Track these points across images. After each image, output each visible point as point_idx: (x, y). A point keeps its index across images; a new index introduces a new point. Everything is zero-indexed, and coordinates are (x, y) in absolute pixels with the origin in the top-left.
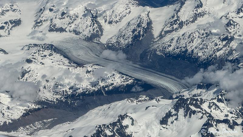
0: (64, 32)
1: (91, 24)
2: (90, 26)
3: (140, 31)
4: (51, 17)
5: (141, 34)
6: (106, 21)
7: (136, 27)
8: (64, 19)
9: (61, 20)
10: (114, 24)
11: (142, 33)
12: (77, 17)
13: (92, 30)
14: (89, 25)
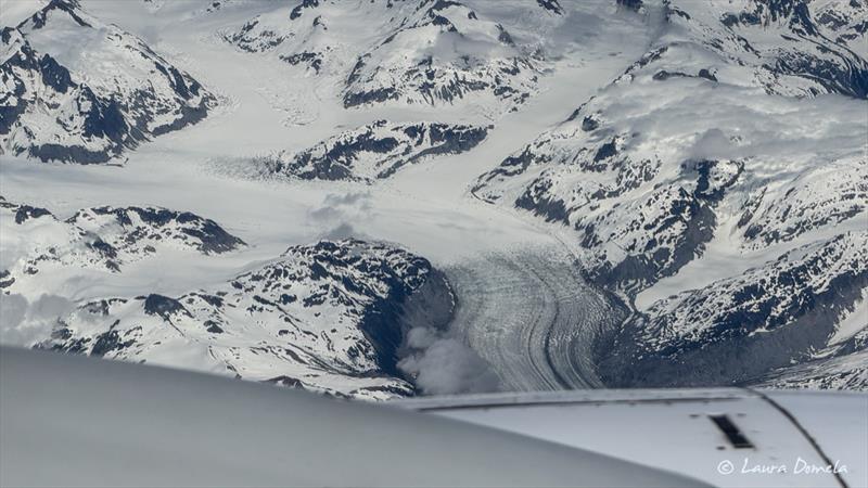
0: (560, 224)
1: (657, 221)
2: (648, 227)
3: (775, 301)
4: (569, 151)
5: (772, 314)
6: (741, 224)
7: (768, 280)
8: (599, 171)
9: (589, 172)
10: (759, 240)
11: (777, 311)
12: (648, 177)
13: (641, 245)
14: (649, 220)
